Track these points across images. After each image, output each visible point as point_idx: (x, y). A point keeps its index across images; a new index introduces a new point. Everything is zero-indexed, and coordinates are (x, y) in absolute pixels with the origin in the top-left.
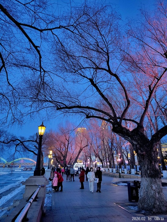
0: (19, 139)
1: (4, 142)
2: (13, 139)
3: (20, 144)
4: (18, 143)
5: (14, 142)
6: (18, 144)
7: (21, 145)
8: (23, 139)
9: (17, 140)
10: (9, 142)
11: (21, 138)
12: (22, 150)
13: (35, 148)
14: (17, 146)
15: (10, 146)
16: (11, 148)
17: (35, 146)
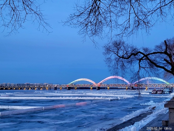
0: (142, 52)
1: (123, 57)
2: (133, 52)
3: (144, 58)
4: (140, 58)
5: (136, 56)
6: (142, 59)
7: (146, 59)
8: (146, 51)
9: (139, 54)
10: (130, 57)
11: (144, 49)
12: (148, 66)
13: (165, 62)
14: (140, 61)
15: (131, 62)
16: (132, 64)
17: (165, 60)
